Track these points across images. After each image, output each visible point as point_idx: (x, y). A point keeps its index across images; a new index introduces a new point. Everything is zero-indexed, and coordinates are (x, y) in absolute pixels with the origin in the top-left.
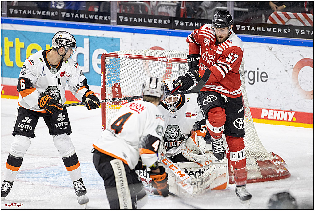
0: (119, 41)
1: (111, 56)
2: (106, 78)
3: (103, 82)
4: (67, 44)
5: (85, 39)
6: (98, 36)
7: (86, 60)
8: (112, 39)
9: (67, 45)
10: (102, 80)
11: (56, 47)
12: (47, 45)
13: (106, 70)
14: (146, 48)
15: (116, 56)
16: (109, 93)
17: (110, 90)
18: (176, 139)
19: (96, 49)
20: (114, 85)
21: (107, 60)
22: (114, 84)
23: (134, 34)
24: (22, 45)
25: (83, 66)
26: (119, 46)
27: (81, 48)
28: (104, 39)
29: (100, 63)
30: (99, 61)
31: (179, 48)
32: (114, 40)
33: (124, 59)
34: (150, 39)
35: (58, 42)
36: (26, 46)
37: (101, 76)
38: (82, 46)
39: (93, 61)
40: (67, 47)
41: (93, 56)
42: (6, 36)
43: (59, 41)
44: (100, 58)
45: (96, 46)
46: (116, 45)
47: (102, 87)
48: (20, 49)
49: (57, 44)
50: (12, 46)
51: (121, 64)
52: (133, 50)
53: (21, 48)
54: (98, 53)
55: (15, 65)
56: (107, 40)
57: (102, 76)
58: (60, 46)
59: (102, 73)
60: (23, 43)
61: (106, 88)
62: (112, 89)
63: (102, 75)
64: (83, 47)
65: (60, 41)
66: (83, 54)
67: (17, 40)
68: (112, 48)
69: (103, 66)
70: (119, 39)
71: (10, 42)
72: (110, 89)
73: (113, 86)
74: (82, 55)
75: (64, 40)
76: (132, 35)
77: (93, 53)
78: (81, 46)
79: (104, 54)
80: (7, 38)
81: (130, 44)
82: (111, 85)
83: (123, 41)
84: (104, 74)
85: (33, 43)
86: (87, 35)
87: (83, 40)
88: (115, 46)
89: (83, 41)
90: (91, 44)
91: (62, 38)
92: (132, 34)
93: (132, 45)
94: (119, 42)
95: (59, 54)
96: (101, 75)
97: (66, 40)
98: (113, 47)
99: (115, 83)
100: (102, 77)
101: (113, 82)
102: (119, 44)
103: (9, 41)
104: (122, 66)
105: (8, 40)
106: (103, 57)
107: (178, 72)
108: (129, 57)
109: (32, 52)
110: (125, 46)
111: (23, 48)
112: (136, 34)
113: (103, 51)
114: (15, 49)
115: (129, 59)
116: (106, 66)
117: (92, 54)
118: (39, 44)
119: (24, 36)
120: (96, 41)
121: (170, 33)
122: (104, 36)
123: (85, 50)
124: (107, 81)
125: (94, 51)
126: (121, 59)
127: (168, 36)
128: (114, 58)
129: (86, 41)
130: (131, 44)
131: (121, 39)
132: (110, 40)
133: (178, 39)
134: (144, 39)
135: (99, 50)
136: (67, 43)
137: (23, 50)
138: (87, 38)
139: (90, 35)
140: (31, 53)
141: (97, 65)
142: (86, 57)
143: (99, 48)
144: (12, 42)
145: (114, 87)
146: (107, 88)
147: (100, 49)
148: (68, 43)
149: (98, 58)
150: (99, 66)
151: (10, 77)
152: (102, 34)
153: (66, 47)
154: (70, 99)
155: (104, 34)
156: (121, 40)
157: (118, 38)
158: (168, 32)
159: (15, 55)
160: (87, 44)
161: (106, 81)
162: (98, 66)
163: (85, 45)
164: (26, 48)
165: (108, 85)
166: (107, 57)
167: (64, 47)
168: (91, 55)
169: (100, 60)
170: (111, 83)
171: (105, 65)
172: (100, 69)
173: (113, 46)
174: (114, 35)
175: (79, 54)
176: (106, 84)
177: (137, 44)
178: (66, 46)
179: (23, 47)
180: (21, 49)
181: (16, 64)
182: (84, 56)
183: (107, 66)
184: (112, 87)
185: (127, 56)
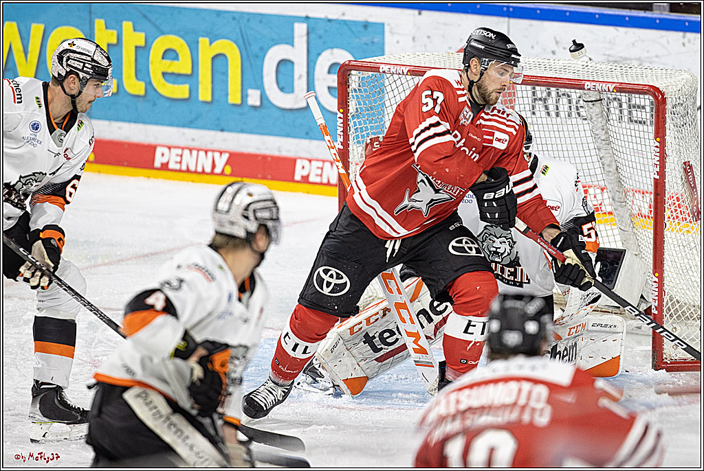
0: (384, 30)
1: (363, 69)
2: (351, 124)
3: (342, 134)
4: (84, 66)
5: (297, 25)
6: (330, 17)
7: (300, 77)
8: (366, 25)
9: (85, 69)
10: (342, 129)
11: (59, 74)
12: (201, 39)
13: (350, 104)
14: (450, 48)
15: (376, 69)
16: (358, 162)
17: (360, 155)
18: (502, 259)
19: (323, 51)
20: (369, 141)
21: (353, 77)
22: (368, 138)
23: (420, 14)
24: (140, 39)
25: (293, 92)
26: (383, 44)
27: (287, 47)
28: (347, 24)
29: (336, 85)
30: (333, 80)
31: (532, 47)
32: (370, 29)
33: (396, 77)
34: (459, 25)
35: (62, 61)
36: (150, 40)
37: (338, 119)
38: (290, 41)
39: (318, 80)
40: (85, 75)
41: (318, 68)
42: (100, 18)
43: (65, 59)
44: (335, 73)
45: (324, 43)
46: (376, 40)
47: (341, 147)
48: (134, 49)
49: (62, 65)
50: (114, 41)
51: (389, 89)
52: (417, 53)
53: (136, 47)
54: (329, 60)
55: (121, 90)
56: (353, 28)
57: (340, 118)
58: (68, 70)
59: (341, 111)
60: (143, 35)
61: (350, 148)
62: (363, 152)
63: (342, 116)
64: (293, 46)
65: (68, 59)
66: (293, 63)
67: (127, 26)
68: (365, 47)
69: (342, 92)
70: (383, 24)
71: (110, 31)
72: (360, 152)
73: (367, 145)
74: (289, 65)
75: (78, 56)
76: (414, 15)
77: (317, 59)
78: (287, 43)
79: (346, 65)
80: (102, 22)
81: (411, 39)
82: (363, 141)
83: (393, 30)
84: (346, 113)
85: (169, 33)
86: (304, 15)
87: (293, 26)
88: (373, 42)
89: (293, 30)
90: (312, 36)
91: (74, 52)
92: (416, 12)
93: (416, 39)
94: (383, 34)
95: (65, 92)
96: (338, 116)
97: (84, 57)
98: (366, 44)
99: (373, 136)
100: (342, 121)
101: (368, 134)
102: (383, 39)
103: (106, 28)
104: (391, 95)
105: (104, 27)
106: (344, 72)
107: (531, 106)
108: (408, 71)
109: (166, 56)
110: (398, 42)
111: (140, 47)
112: (424, 13)
113: (343, 56)
114: (122, 48)
115: (409, 77)
116: (350, 94)
117: (315, 63)
118: (180, 36)
119: (145, 16)
120: (326, 31)
121: (511, 9)
122: (346, 18)
123: (297, 53)
124: (352, 130)
125: (319, 54)
126: (388, 75)
127: (506, 19)
128: (370, 73)
129: (300, 29)
130: (414, 39)
131: (389, 25)
132: (362, 29)
133: (531, 25)
134: (445, 24)
135: (332, 54)
136: (84, 63)
137: (142, 52)
138: (303, 22)
139: (311, 15)
140: (163, 58)
141: (326, 90)
142: (300, 69)
143: (332, 48)
144: (115, 32)
145: (369, 147)
146: (353, 150)
147: (335, 51)
148: (86, 65)
149: (329, 72)
150: (332, 91)
151: (110, 120)
152: (340, 13)
153: (81, 75)
154: (260, 176)
155: (346, 14)
156: (387, 28)
157: (380, 24)
158: (505, 9)
159: (122, 63)
160: (302, 36)
161: (351, 132)
162: (329, 92)
163: (296, 40)
164: (149, 46)
165: (356, 141)
166: (353, 72)
167: (78, 75)
168: (311, 64)
169: (335, 77)
170: (363, 136)
171: (349, 90)
172: (336, 100)
173: (368, 42)
174: (371, 16)
175: (283, 62)
176: (351, 138)
177: (429, 37)
178: (82, 70)
179: (142, 43)
180: (136, 50)
181: (123, 87)
182: (296, 67)
183: (354, 94)
184: (364, 145)
185: (403, 68)
